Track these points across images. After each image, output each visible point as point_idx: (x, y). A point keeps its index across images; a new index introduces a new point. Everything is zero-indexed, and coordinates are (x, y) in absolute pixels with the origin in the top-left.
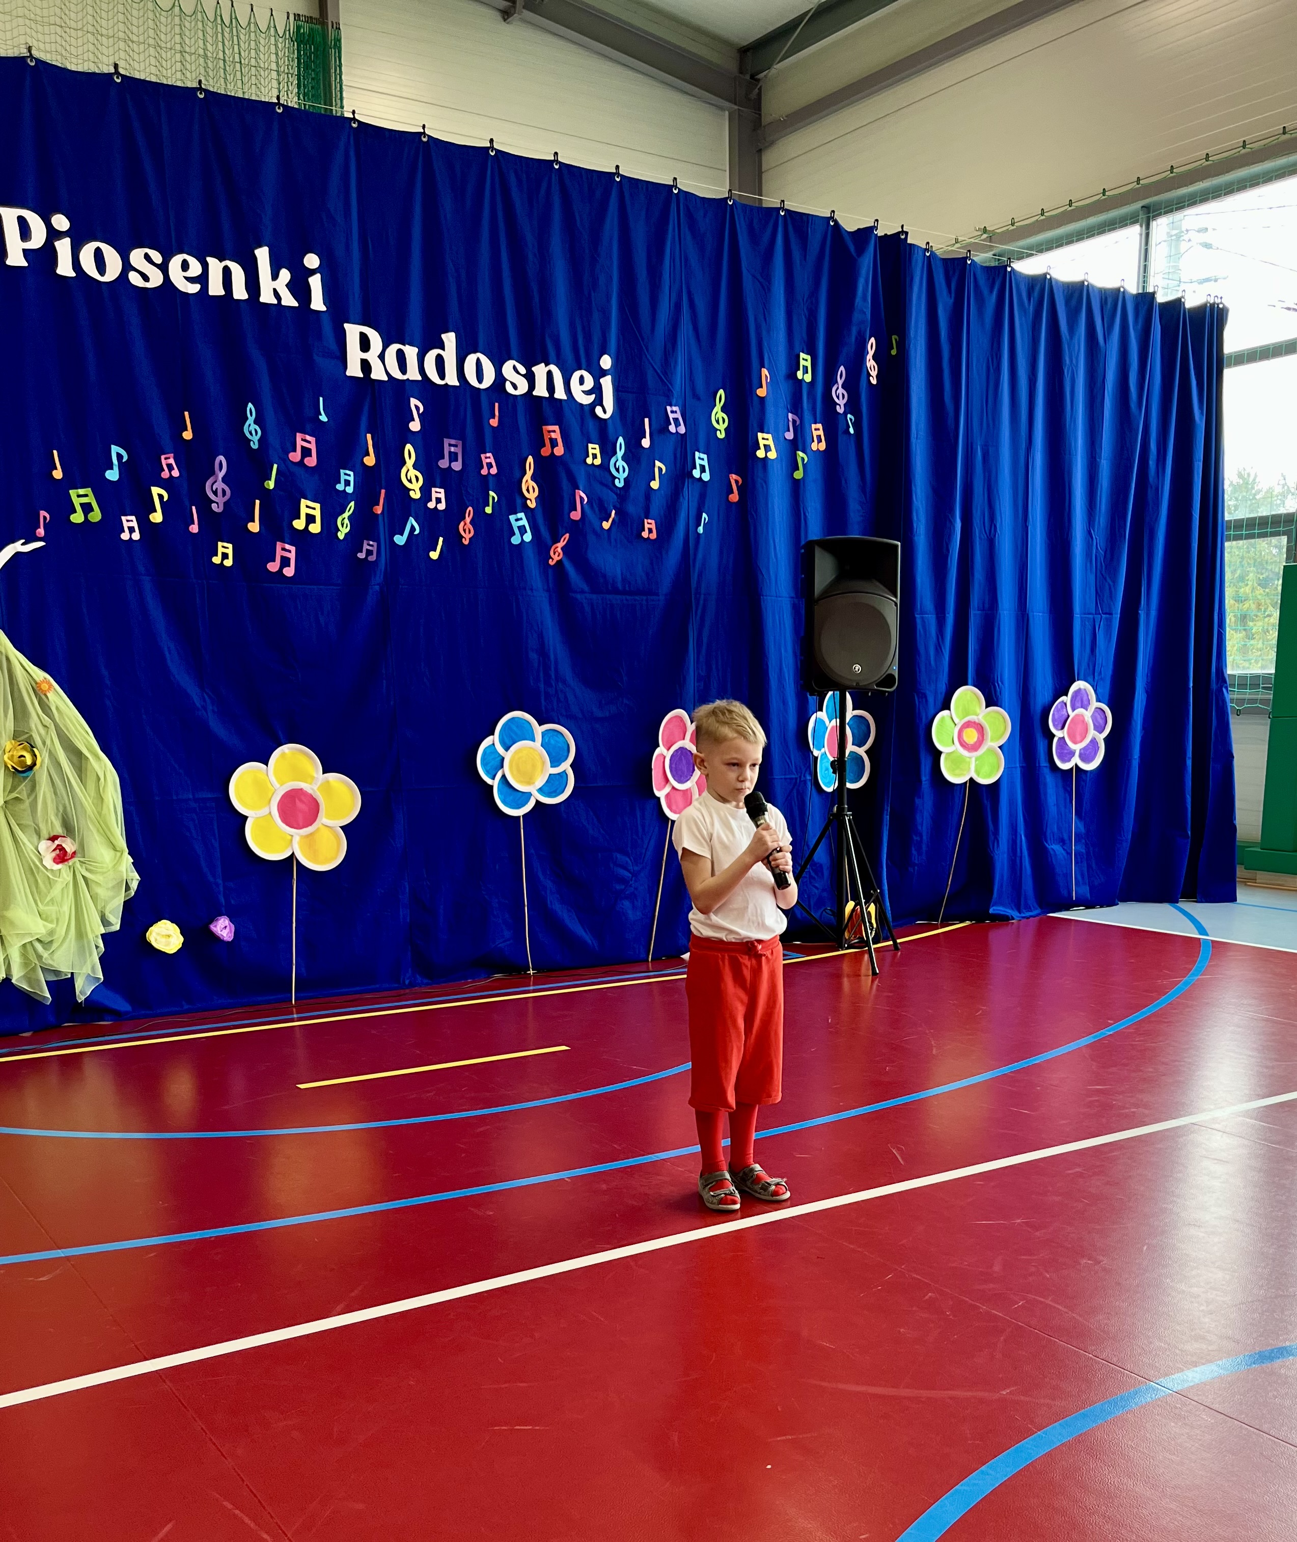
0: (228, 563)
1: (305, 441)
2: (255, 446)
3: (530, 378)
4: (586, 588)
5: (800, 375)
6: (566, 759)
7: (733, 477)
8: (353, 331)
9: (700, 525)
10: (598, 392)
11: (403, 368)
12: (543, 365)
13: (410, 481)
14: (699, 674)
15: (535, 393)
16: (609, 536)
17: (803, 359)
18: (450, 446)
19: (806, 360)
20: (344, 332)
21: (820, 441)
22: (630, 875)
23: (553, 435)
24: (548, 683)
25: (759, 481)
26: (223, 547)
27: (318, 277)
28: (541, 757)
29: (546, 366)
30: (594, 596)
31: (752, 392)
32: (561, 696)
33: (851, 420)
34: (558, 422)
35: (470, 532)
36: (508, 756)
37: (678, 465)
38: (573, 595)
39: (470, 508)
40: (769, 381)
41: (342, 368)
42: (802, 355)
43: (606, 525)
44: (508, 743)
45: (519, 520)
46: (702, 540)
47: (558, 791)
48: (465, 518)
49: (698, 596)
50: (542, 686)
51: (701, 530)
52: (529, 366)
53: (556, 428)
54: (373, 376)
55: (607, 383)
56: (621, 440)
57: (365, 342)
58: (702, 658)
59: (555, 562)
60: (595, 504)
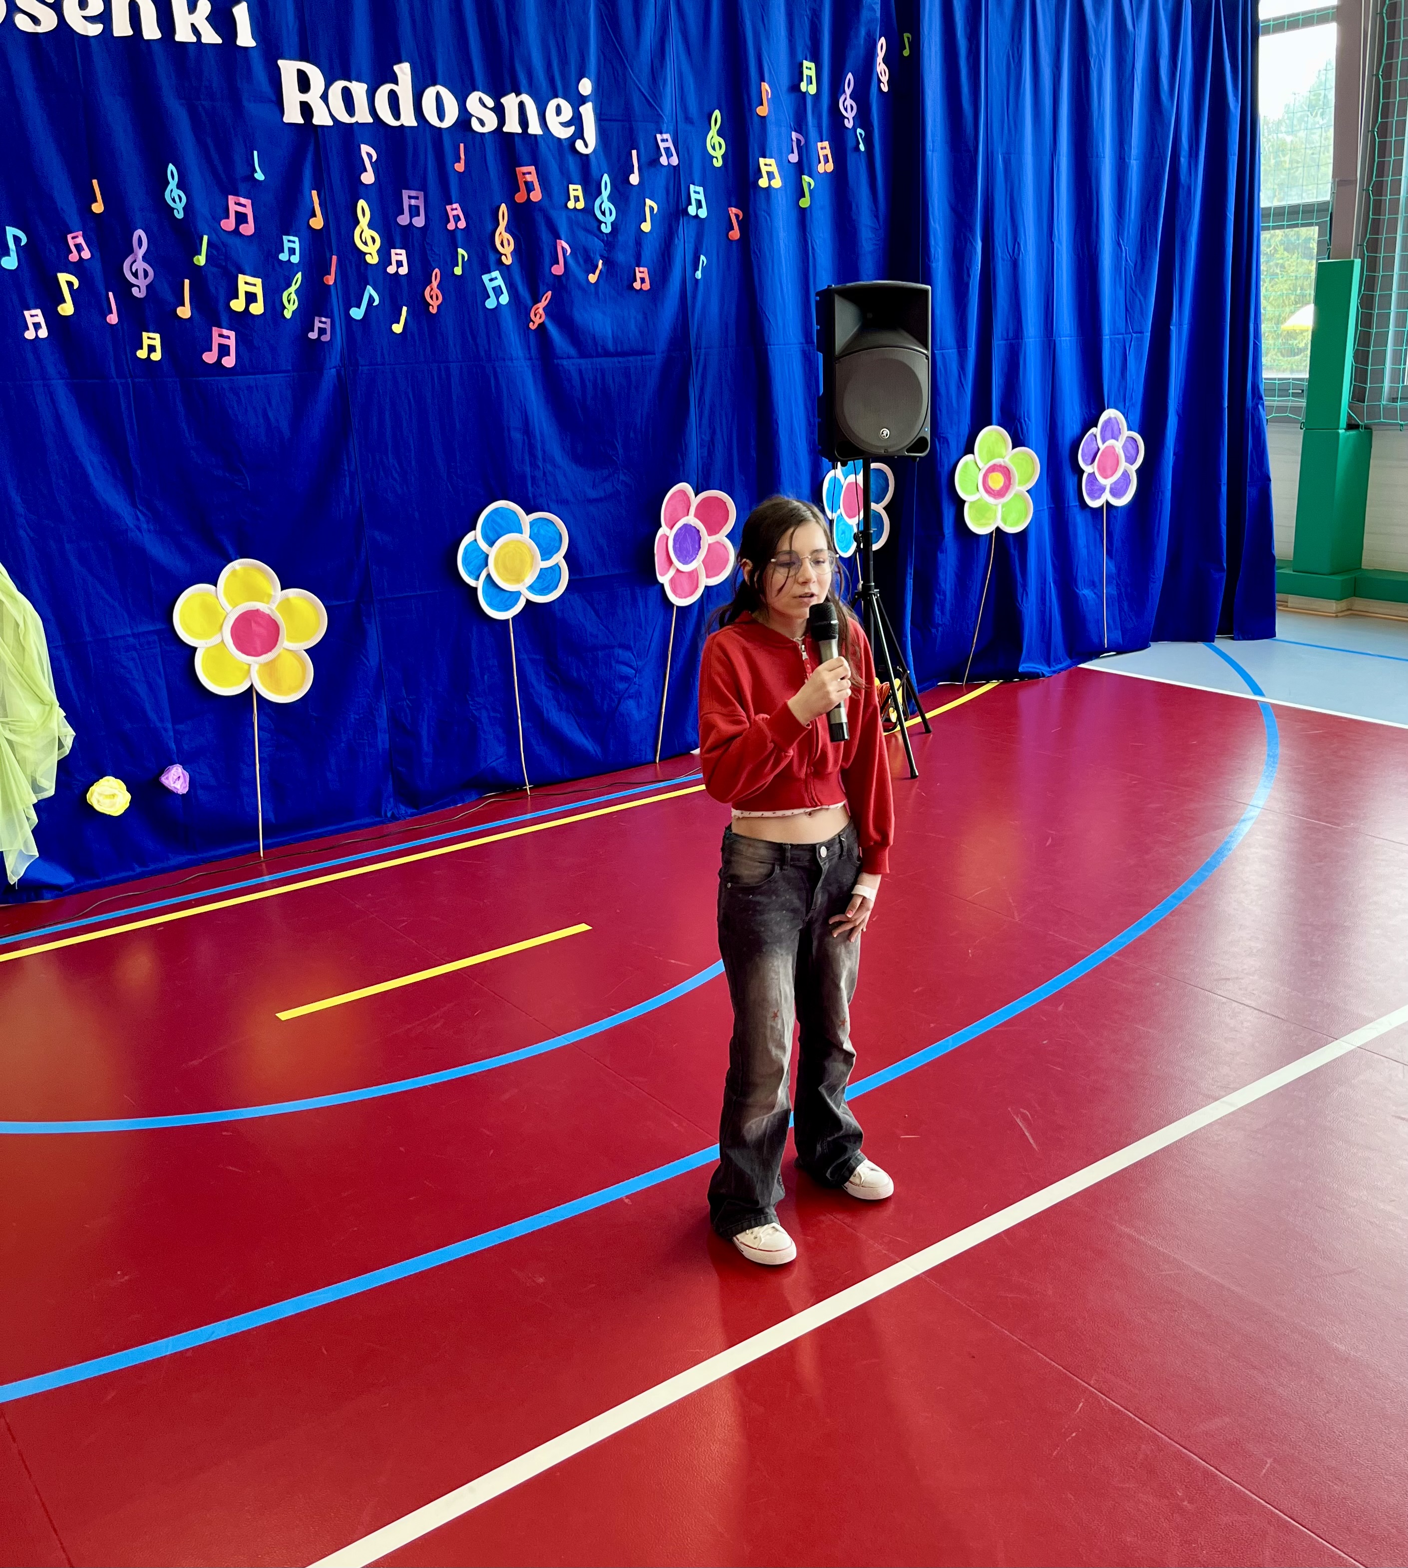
0: (156, 356)
1: (240, 205)
2: (180, 215)
3: (499, 111)
4: (572, 351)
5: (803, 86)
6: (558, 549)
7: (733, 211)
8: (289, 69)
9: (698, 270)
10: (576, 121)
11: (350, 109)
12: (513, 94)
13: (365, 243)
14: (702, 440)
15: (505, 129)
16: (597, 293)
17: (807, 68)
18: (410, 198)
19: (810, 69)
20: (278, 70)
21: (827, 161)
22: (634, 672)
23: (529, 178)
24: (534, 465)
25: (762, 214)
26: (149, 338)
27: (244, 5)
28: (530, 550)
29: (517, 96)
30: (582, 361)
31: (752, 110)
32: (550, 479)
33: (861, 134)
34: (535, 162)
35: (437, 298)
36: (493, 552)
37: (671, 201)
38: (559, 361)
39: (437, 270)
40: (770, 97)
41: (278, 113)
42: (806, 64)
43: (593, 278)
44: (494, 539)
45: (494, 280)
46: (700, 287)
47: (551, 587)
48: (431, 282)
49: (698, 350)
50: (528, 469)
51: (699, 275)
52: (496, 96)
53: (532, 169)
54: (316, 121)
55: (588, 111)
56: (606, 178)
57: (304, 83)
58: (705, 421)
59: (536, 325)
60: (579, 255)
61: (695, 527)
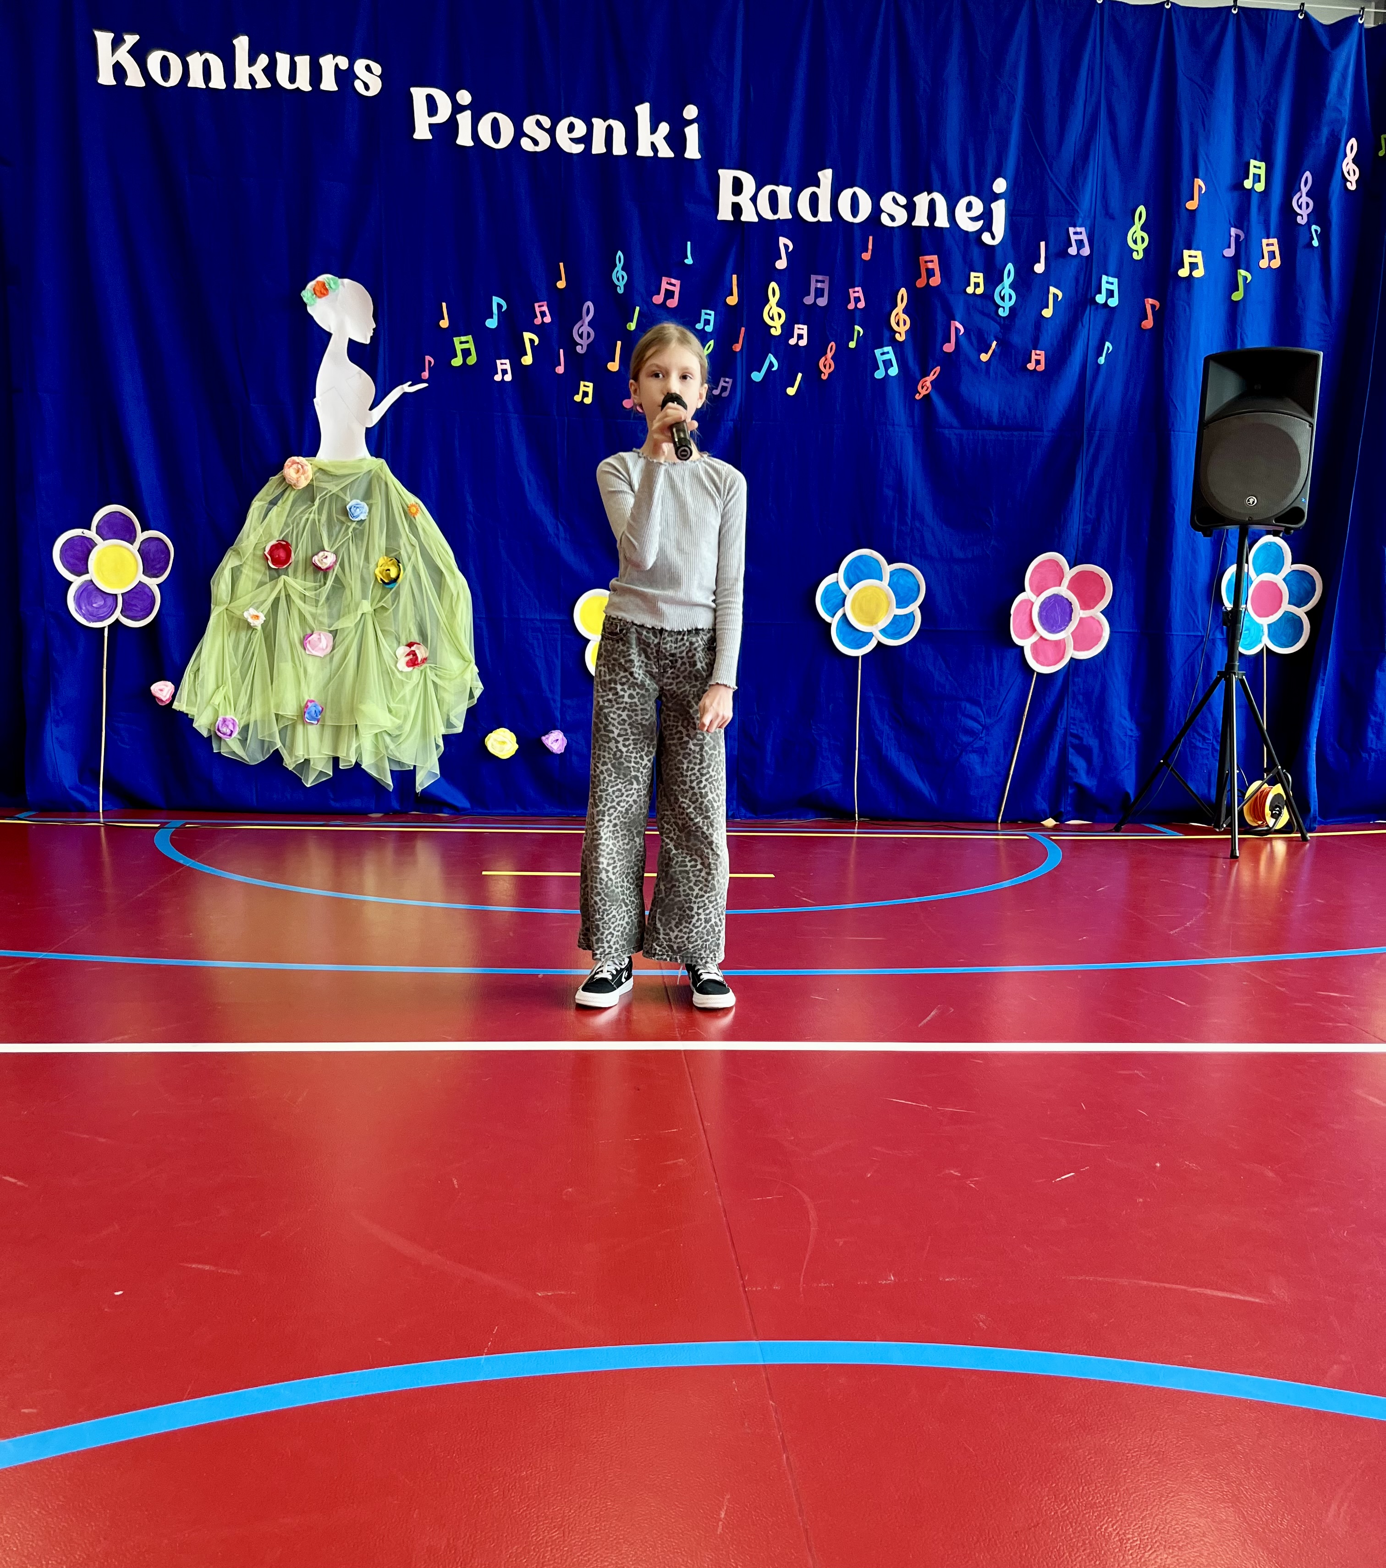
0: (588, 401)
1: (671, 284)
2: (621, 291)
3: (911, 208)
4: (955, 423)
5: (1248, 184)
6: (915, 600)
7: (1149, 301)
8: (726, 176)
9: (1101, 355)
10: (986, 216)
11: (774, 208)
13: (772, 319)
14: (1086, 516)
15: (914, 224)
16: (988, 372)
17: (1255, 166)
18: (817, 282)
19: (1259, 168)
20: (718, 177)
21: (1272, 258)
22: (981, 728)
23: (930, 265)
24: (902, 522)
25: (1182, 305)
26: (585, 386)
27: (695, 126)
28: (888, 597)
29: (929, 194)
30: (964, 432)
31: (1181, 206)
32: (917, 535)
33: (1316, 230)
34: (939, 252)
35: (830, 368)
36: (851, 595)
37: (1080, 291)
38: (940, 430)
39: (833, 343)
40: (1203, 192)
41: (713, 213)
42: (1253, 162)
43: (984, 357)
44: (855, 582)
45: (887, 353)
46: (1103, 372)
47: (903, 633)
48: (826, 353)
49: (1091, 432)
50: (895, 524)
51: (1102, 360)
52: (910, 195)
53: (935, 258)
54: (743, 218)
55: (999, 209)
56: (1010, 266)
57: (738, 186)
58: (1092, 499)
59: (921, 396)
60: (972, 335)
61: (1067, 599)
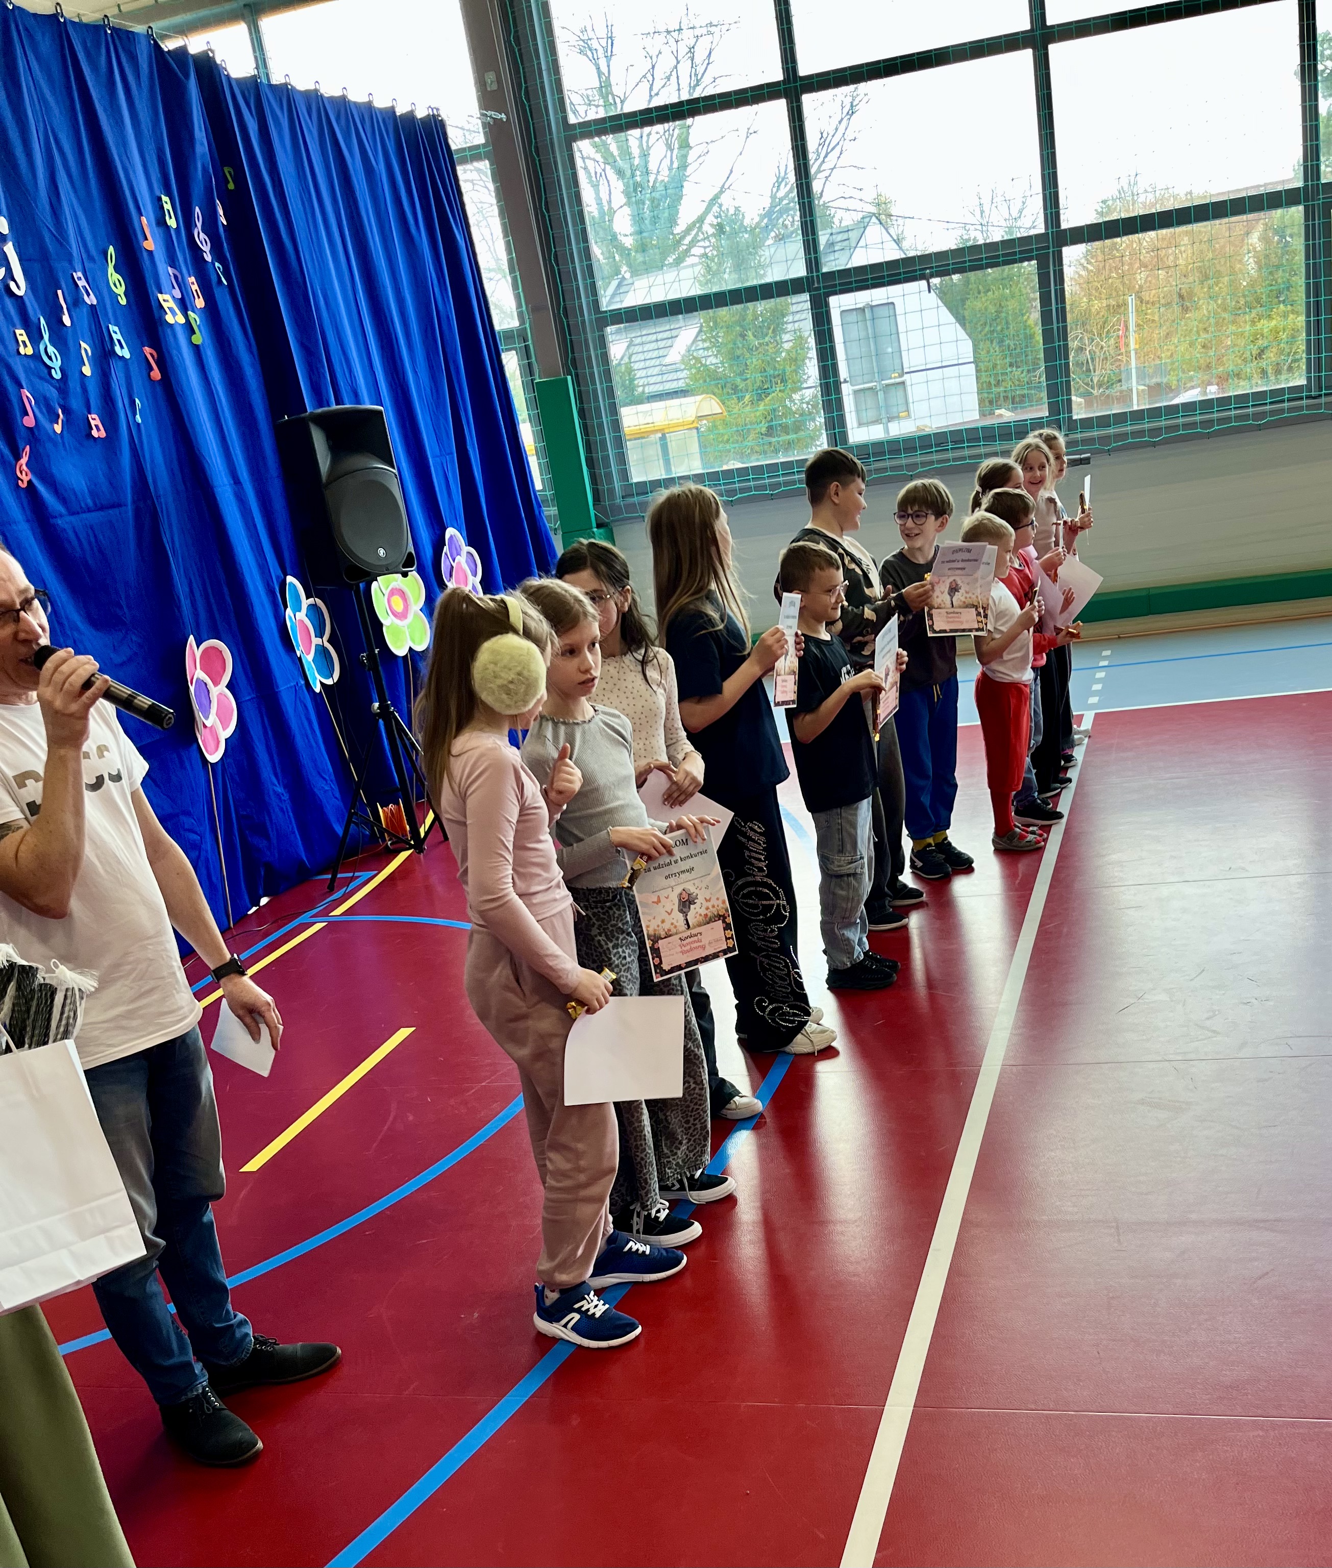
4: (63, 510)
5: (167, 220)
7: (147, 350)
9: (136, 413)
10: (5, 263)
14: (184, 591)
16: (65, 445)
17: (165, 202)
21: (199, 296)
22: (198, 837)
25: (174, 352)
30: (73, 519)
31: (141, 248)
33: (220, 268)
37: (98, 342)
38: (55, 520)
40: (149, 231)
42: (164, 198)
43: (58, 428)
46: (143, 431)
49: (159, 499)
51: (138, 419)
55: (10, 250)
56: (42, 321)
58: (183, 572)
59: (25, 484)
60: (42, 404)
61: (204, 681)
